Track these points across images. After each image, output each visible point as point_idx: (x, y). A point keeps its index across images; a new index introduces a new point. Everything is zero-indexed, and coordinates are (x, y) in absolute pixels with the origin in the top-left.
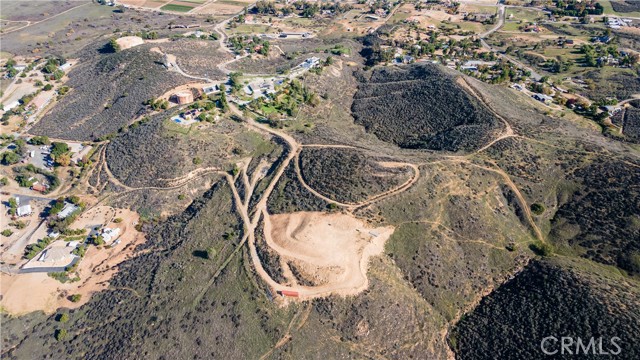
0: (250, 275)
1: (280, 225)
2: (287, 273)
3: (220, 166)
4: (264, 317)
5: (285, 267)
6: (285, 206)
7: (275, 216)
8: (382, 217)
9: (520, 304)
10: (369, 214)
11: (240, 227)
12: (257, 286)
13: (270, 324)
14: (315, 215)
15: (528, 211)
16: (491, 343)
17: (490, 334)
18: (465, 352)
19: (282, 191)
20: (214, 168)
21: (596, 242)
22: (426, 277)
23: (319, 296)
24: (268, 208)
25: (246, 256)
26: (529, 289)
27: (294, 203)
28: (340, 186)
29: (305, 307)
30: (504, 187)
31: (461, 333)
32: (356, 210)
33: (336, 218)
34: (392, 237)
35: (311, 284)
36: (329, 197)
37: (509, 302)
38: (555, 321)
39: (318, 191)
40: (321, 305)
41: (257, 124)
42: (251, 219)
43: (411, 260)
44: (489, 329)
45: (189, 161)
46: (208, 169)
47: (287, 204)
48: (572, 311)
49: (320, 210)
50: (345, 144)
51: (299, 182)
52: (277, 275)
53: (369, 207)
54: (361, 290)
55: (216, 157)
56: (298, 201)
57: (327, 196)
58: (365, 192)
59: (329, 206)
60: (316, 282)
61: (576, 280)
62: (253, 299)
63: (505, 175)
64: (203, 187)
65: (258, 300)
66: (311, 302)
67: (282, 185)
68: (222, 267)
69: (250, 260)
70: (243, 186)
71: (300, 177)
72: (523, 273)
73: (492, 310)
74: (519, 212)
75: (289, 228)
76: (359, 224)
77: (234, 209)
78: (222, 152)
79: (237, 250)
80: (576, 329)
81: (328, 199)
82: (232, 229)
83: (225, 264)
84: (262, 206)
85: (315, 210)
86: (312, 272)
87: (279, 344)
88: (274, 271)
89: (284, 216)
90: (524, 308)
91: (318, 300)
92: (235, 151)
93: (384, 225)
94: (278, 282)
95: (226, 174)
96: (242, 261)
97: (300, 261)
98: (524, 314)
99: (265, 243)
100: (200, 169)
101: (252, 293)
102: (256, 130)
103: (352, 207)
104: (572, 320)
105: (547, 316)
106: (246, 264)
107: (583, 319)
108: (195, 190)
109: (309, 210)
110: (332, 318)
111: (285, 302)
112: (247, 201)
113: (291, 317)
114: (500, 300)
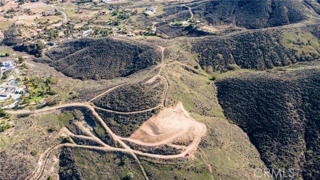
0: (165, 163)
1: (142, 136)
2: (178, 147)
3: (52, 144)
4: (193, 169)
5: (174, 146)
6: (130, 128)
7: (133, 135)
8: (173, 101)
10: (169, 103)
11: (121, 155)
12: (173, 163)
13: (199, 168)
14: (152, 120)
15: (195, 70)
16: (240, 112)
17: (237, 110)
18: (237, 121)
19: (118, 125)
20: (49, 149)
21: (219, 67)
22: (205, 109)
23: (198, 143)
24: (123, 136)
25: (149, 160)
26: (226, 91)
27: (134, 123)
28: (145, 101)
29: (200, 151)
30: (183, 66)
31: (230, 117)
32: (164, 105)
33: (161, 113)
34: (183, 105)
35: (191, 142)
36: (147, 109)
37: (228, 98)
38: (245, 92)
39: (138, 111)
40: (203, 144)
41: (40, 110)
42: (122, 147)
43: (196, 108)
44: (234, 109)
45: (29, 157)
46: (46, 152)
47: (131, 126)
48: (244, 87)
49: (151, 116)
50: (111, 88)
51: (122, 115)
52: (175, 152)
53: (167, 101)
54: (206, 128)
55: (44, 142)
56: (135, 121)
57: (145, 109)
58: (158, 96)
59: (153, 111)
60: (192, 140)
61: (233, 79)
62: (180, 168)
63: (179, 62)
64: (55, 163)
65: (182, 166)
66: (199, 147)
67: (113, 122)
68: (145, 174)
69: (154, 158)
70: (87, 141)
71: (117, 113)
72: (218, 88)
73: (227, 104)
74: (194, 72)
75: (149, 133)
76: (171, 109)
77: (103, 153)
78: (43, 137)
79: (139, 162)
81: (148, 110)
82: (117, 159)
83: (144, 172)
84: (117, 138)
85: (149, 118)
86: (186, 137)
87: (211, 170)
88: (172, 151)
89: (137, 132)
90: (233, 96)
91: (200, 144)
92: (50, 131)
93: (177, 103)
94: (180, 153)
95: (61, 145)
96: (151, 162)
97: (177, 138)
98: (236, 98)
99: (149, 147)
100: (42, 155)
101: (176, 167)
102: (44, 113)
103: (162, 105)
105: (242, 93)
106: (155, 162)
108: (53, 168)
109: (146, 120)
110: (211, 145)
111: (192, 156)
112: (103, 144)
113: (201, 159)
114: (225, 100)
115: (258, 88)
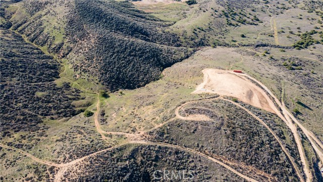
9: (131, 74)
26: (123, 80)
37: (135, 78)
38: (123, 63)
48: (115, 63)
59: (236, 101)
72: (121, 88)
80: (118, 58)
98: (132, 71)
103: (221, 98)
104: (117, 60)
105: (124, 66)
107: (114, 59)
114: (138, 81)
115: (114, 53)
